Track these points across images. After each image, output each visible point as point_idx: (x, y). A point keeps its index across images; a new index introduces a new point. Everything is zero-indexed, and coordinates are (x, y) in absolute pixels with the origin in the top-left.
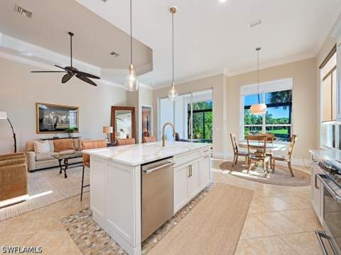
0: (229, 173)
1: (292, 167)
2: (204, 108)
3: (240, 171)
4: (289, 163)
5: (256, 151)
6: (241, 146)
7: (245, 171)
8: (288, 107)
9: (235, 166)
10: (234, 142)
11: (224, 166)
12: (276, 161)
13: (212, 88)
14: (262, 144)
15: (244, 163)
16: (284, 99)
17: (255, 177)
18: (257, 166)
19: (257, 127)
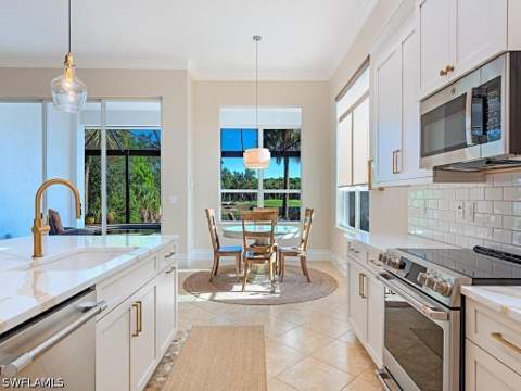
0: (211, 299)
1: (308, 266)
2: (125, 147)
3: (229, 289)
4: (303, 259)
5: (253, 242)
6: (227, 234)
7: (238, 287)
8: (283, 160)
9: (216, 280)
10: (213, 227)
11: (192, 284)
12: (286, 258)
13: (161, 98)
14: (267, 228)
15: (234, 271)
16: (278, 145)
17: (260, 296)
18: (256, 273)
19: (232, 194)
